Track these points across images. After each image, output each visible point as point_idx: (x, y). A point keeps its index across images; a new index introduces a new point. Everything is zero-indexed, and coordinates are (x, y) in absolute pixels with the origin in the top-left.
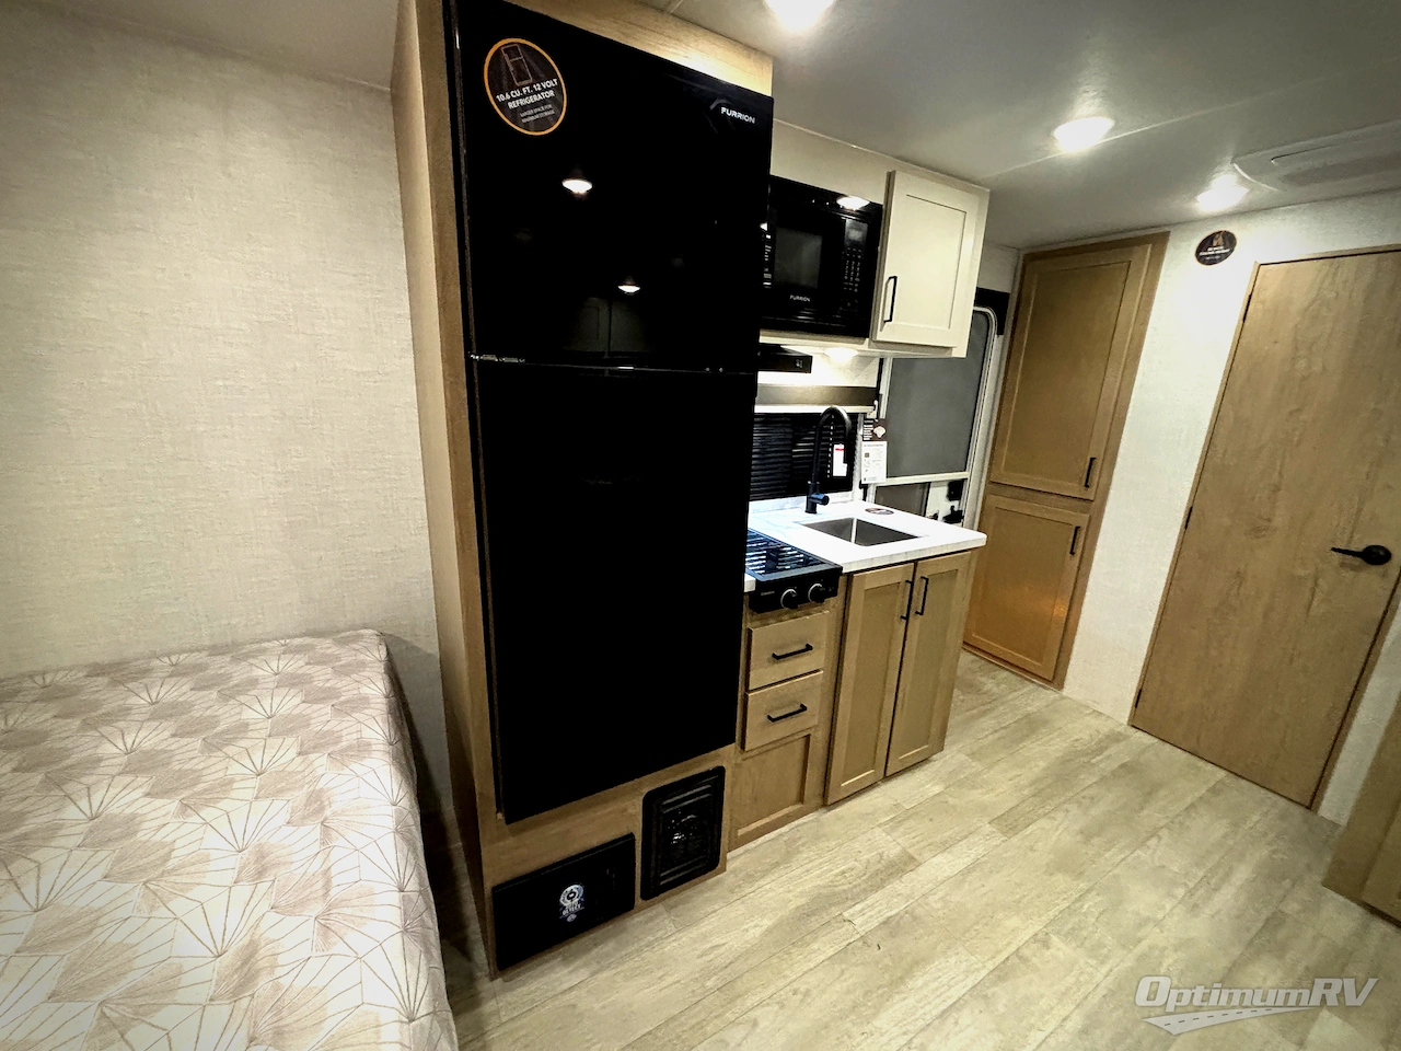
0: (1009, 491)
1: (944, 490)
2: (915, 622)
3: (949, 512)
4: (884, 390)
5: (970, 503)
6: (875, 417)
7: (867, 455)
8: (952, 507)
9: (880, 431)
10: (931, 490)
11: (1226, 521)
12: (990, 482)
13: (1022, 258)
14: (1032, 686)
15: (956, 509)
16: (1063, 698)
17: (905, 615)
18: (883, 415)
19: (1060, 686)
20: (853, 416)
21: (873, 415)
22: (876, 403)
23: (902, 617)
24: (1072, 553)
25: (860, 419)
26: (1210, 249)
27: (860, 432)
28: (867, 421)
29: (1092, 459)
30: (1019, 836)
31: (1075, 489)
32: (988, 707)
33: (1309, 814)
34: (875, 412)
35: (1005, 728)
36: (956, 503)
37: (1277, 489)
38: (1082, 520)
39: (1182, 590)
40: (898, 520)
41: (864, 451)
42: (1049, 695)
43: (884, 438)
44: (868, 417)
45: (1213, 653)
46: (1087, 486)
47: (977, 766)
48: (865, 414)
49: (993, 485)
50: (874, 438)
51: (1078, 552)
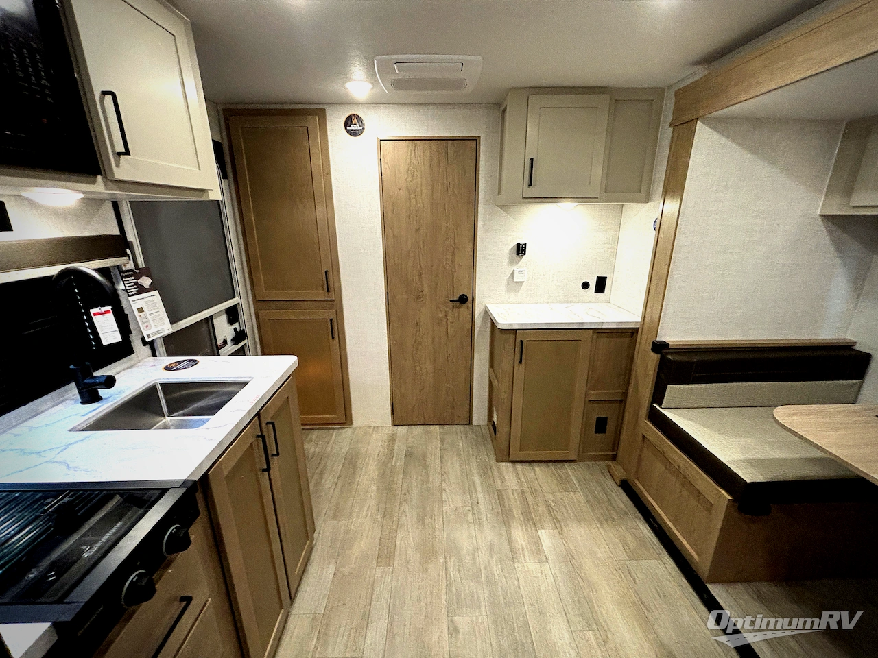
0: (273, 306)
1: (224, 317)
2: (275, 463)
3: (234, 334)
4: (132, 236)
5: (248, 321)
6: (133, 267)
7: (141, 310)
8: (235, 329)
9: (146, 282)
10: (214, 321)
11: (405, 296)
12: (256, 301)
13: (221, 112)
14: (335, 432)
15: (238, 330)
16: (356, 429)
17: (265, 467)
18: (141, 263)
19: (351, 423)
20: (103, 271)
21: (130, 266)
22: (128, 252)
23: (264, 470)
24: (333, 337)
25: (115, 273)
26: (352, 126)
27: (121, 286)
28: (124, 274)
29: (326, 272)
30: (397, 558)
31: (320, 294)
32: (321, 466)
33: (470, 426)
34: (131, 262)
35: (340, 476)
36: (236, 325)
37: (421, 274)
38: (331, 314)
39: (396, 341)
40: (207, 369)
41: (135, 306)
42: (347, 432)
43: (152, 288)
44: (124, 269)
45: (418, 368)
46: (328, 291)
47: (342, 522)
48: (119, 267)
49: (260, 304)
50: (141, 290)
51: (336, 335)
